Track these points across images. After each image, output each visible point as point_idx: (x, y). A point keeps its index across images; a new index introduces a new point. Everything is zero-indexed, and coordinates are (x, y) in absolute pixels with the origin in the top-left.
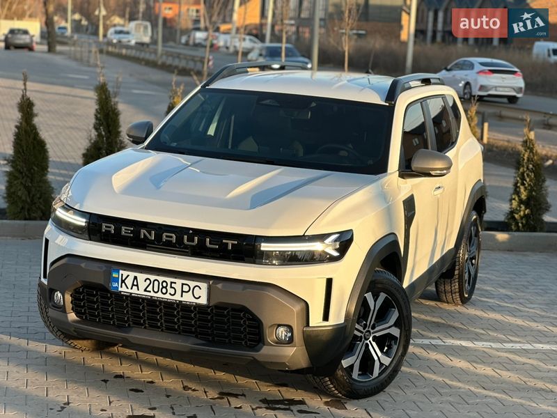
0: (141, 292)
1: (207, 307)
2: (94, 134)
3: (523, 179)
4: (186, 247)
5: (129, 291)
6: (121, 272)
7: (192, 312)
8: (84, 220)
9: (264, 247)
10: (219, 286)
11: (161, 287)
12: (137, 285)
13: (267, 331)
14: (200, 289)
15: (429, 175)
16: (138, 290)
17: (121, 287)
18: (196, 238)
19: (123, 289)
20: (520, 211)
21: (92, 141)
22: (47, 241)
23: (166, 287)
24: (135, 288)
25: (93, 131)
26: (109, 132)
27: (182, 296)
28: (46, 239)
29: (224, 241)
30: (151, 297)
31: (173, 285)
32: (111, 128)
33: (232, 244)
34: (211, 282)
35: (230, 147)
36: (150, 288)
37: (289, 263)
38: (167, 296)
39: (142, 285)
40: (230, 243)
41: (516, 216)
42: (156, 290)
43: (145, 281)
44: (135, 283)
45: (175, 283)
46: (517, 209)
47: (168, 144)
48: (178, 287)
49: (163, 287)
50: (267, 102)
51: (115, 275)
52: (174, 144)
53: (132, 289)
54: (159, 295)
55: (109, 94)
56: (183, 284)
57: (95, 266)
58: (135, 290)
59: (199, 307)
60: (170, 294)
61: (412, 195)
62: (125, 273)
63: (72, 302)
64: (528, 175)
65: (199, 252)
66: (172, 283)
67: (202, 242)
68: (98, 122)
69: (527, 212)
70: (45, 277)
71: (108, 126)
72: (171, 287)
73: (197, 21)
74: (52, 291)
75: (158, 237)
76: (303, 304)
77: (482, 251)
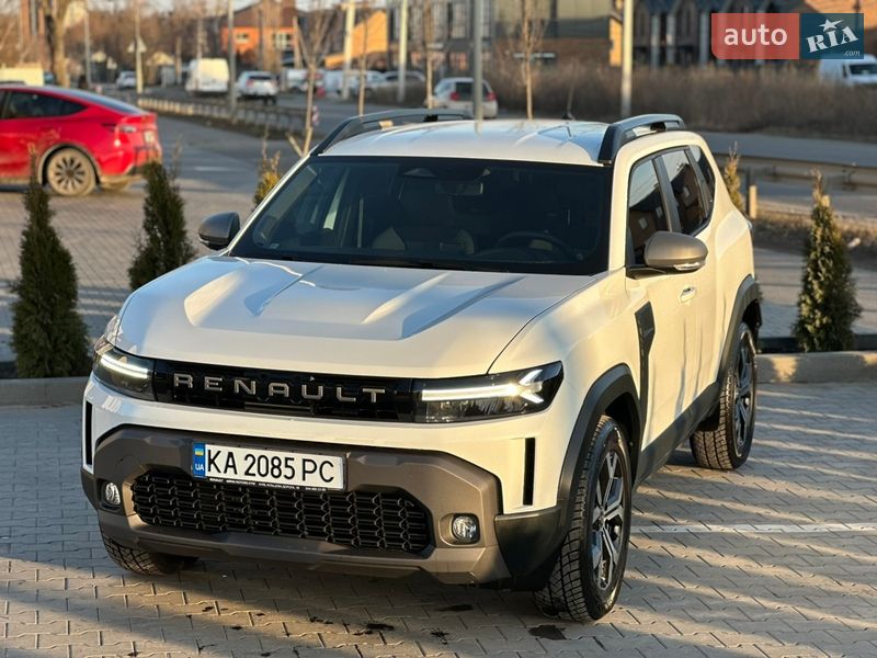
0: (241, 476)
1: (344, 493)
2: (145, 238)
3: (816, 269)
4: (306, 402)
5: (222, 475)
6: (208, 447)
7: (321, 502)
8: (146, 370)
9: (427, 395)
10: (362, 460)
11: (270, 466)
12: (234, 466)
13: (438, 526)
14: (332, 466)
15: (673, 271)
16: (236, 473)
17: (209, 470)
18: (321, 388)
19: (212, 473)
20: (814, 320)
21: (143, 249)
22: (89, 406)
23: (278, 467)
24: (230, 470)
25: (144, 232)
26: (169, 233)
27: (304, 479)
28: (87, 403)
29: (364, 390)
30: (257, 483)
31: (289, 463)
32: (170, 228)
33: (378, 394)
34: (348, 455)
35: (359, 246)
36: (254, 470)
37: (467, 418)
38: (282, 480)
39: (242, 465)
40: (374, 392)
41: (810, 328)
42: (263, 471)
43: (246, 459)
44: (231, 463)
45: (293, 459)
46: (809, 317)
47: (265, 247)
48: (297, 464)
49: (274, 467)
50: (415, 172)
51: (198, 452)
52: (275, 246)
53: (225, 471)
54: (269, 479)
55: (165, 174)
56: (304, 461)
57: (166, 440)
58: (230, 474)
59: (331, 494)
60: (286, 477)
61: (649, 304)
62: (214, 449)
63: (133, 499)
64: (823, 262)
65: (328, 408)
66: (287, 459)
67: (330, 394)
68: (150, 219)
69: (824, 320)
70: (89, 462)
71: (166, 224)
72: (287, 466)
73: (289, 53)
74: (102, 483)
75: (262, 390)
76: (492, 480)
77: (758, 386)
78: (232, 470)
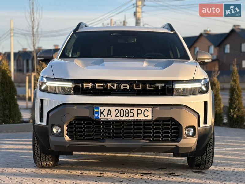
0: (113, 118)
1: (151, 121)
4: (135, 91)
5: (106, 118)
6: (100, 108)
9: (177, 86)
10: (158, 108)
11: (125, 113)
12: (111, 114)
13: (184, 131)
14: (148, 111)
16: (111, 116)
17: (101, 116)
18: (141, 85)
19: (102, 118)
23: (128, 113)
24: (109, 116)
27: (138, 117)
29: (157, 85)
30: (120, 119)
31: (132, 111)
33: (161, 86)
34: (153, 107)
36: (118, 115)
38: (129, 118)
39: (114, 113)
40: (160, 86)
42: (122, 115)
43: (115, 111)
44: (109, 113)
45: (133, 110)
48: (135, 112)
49: (126, 113)
51: (96, 110)
53: (107, 116)
54: (124, 118)
56: (138, 110)
57: (82, 107)
58: (109, 117)
59: (147, 123)
60: (131, 116)
62: (102, 108)
63: (67, 130)
66: (131, 110)
67: (144, 87)
72: (131, 112)
74: (52, 126)
78: (110, 115)
